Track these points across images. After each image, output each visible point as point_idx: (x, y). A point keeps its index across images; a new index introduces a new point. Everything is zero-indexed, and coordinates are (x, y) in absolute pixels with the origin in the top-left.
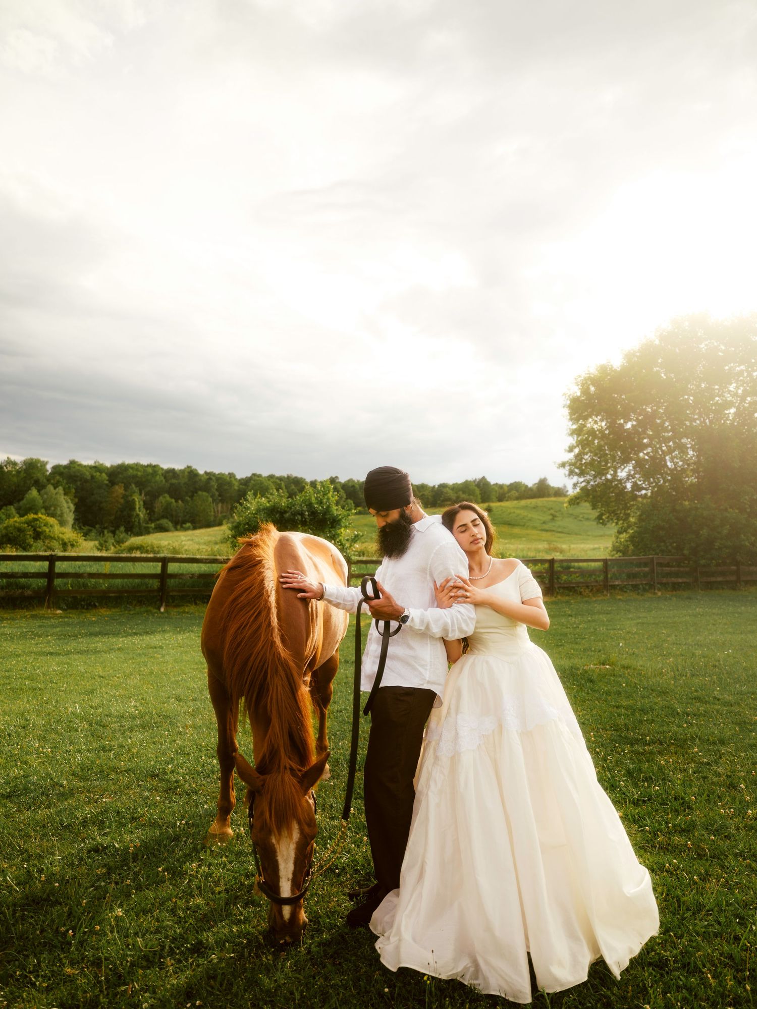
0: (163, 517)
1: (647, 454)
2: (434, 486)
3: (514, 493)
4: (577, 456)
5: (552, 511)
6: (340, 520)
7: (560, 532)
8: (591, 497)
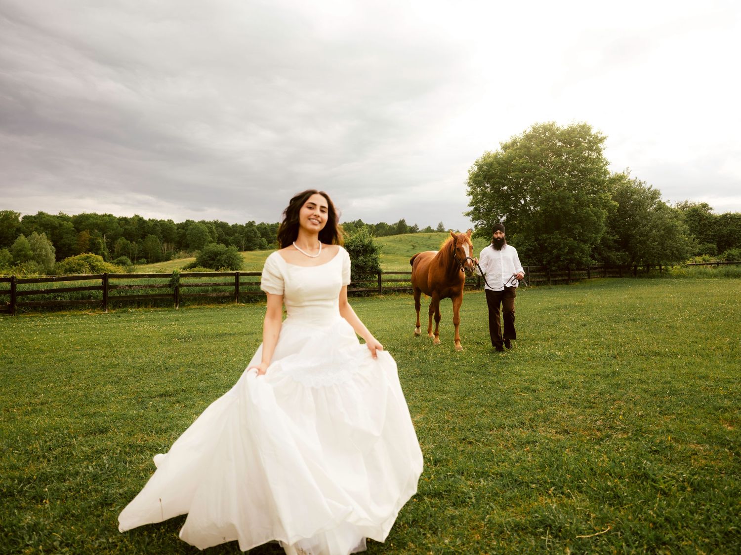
0: (122, 255)
3: (383, 231)
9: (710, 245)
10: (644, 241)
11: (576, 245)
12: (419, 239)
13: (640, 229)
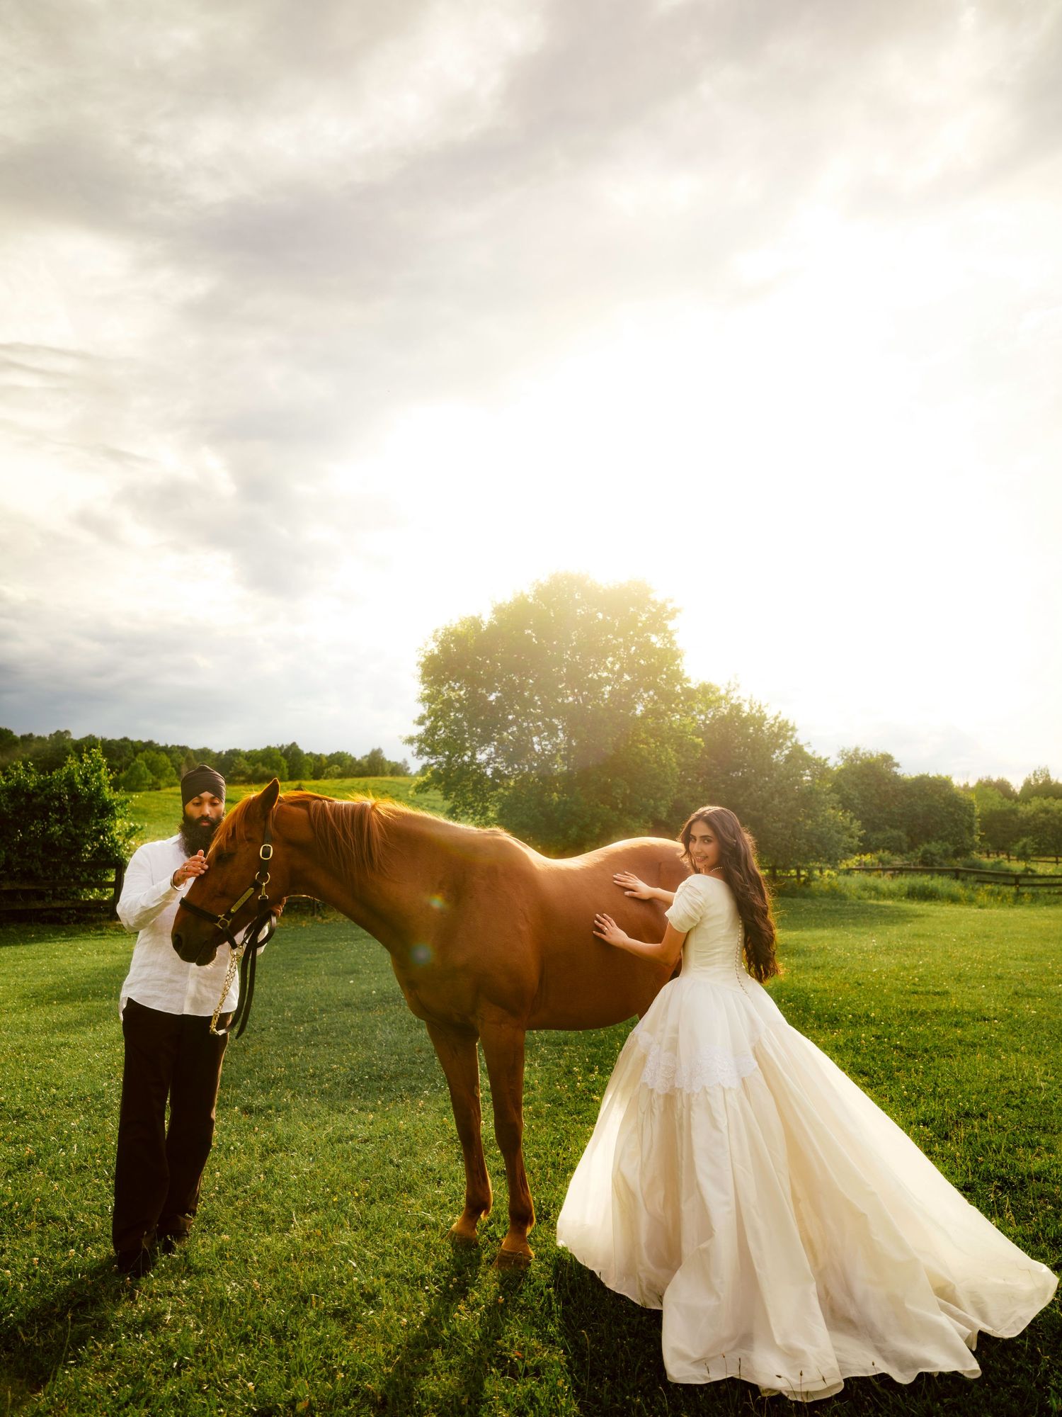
1: (511, 734)
2: (220, 753)
3: (336, 769)
4: (427, 731)
6: (113, 808)
8: (443, 783)
9: (895, 833)
11: (615, 819)
12: (404, 788)
13: (751, 794)
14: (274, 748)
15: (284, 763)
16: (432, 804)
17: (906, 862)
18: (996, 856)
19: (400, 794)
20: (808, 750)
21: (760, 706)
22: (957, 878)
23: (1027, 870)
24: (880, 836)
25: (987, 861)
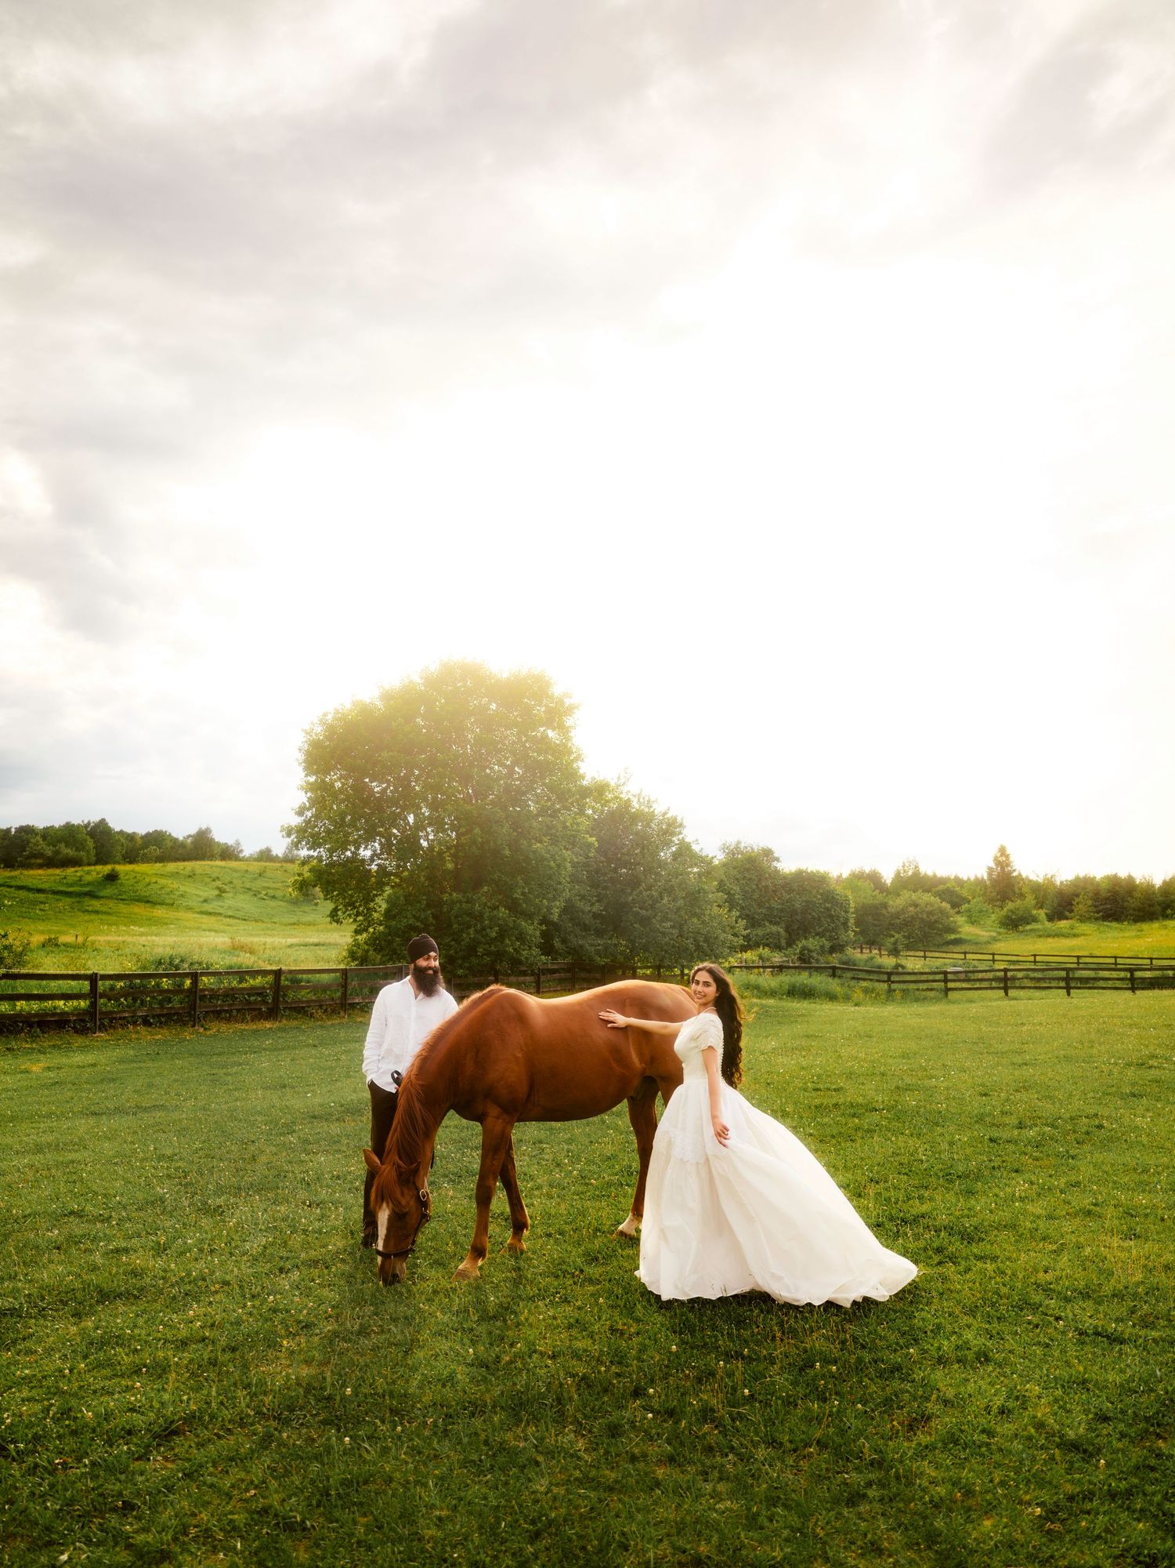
3: (155, 851)
4: (308, 822)
5: (218, 883)
7: (230, 917)
9: (774, 929)
10: (649, 918)
11: (512, 924)
12: (239, 875)
13: (641, 892)
14: (79, 825)
15: (90, 843)
16: (271, 892)
17: (785, 959)
18: (868, 951)
19: (235, 881)
20: (695, 848)
21: (649, 801)
22: (834, 975)
23: (898, 966)
24: (760, 932)
25: (859, 955)
